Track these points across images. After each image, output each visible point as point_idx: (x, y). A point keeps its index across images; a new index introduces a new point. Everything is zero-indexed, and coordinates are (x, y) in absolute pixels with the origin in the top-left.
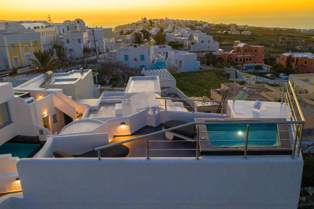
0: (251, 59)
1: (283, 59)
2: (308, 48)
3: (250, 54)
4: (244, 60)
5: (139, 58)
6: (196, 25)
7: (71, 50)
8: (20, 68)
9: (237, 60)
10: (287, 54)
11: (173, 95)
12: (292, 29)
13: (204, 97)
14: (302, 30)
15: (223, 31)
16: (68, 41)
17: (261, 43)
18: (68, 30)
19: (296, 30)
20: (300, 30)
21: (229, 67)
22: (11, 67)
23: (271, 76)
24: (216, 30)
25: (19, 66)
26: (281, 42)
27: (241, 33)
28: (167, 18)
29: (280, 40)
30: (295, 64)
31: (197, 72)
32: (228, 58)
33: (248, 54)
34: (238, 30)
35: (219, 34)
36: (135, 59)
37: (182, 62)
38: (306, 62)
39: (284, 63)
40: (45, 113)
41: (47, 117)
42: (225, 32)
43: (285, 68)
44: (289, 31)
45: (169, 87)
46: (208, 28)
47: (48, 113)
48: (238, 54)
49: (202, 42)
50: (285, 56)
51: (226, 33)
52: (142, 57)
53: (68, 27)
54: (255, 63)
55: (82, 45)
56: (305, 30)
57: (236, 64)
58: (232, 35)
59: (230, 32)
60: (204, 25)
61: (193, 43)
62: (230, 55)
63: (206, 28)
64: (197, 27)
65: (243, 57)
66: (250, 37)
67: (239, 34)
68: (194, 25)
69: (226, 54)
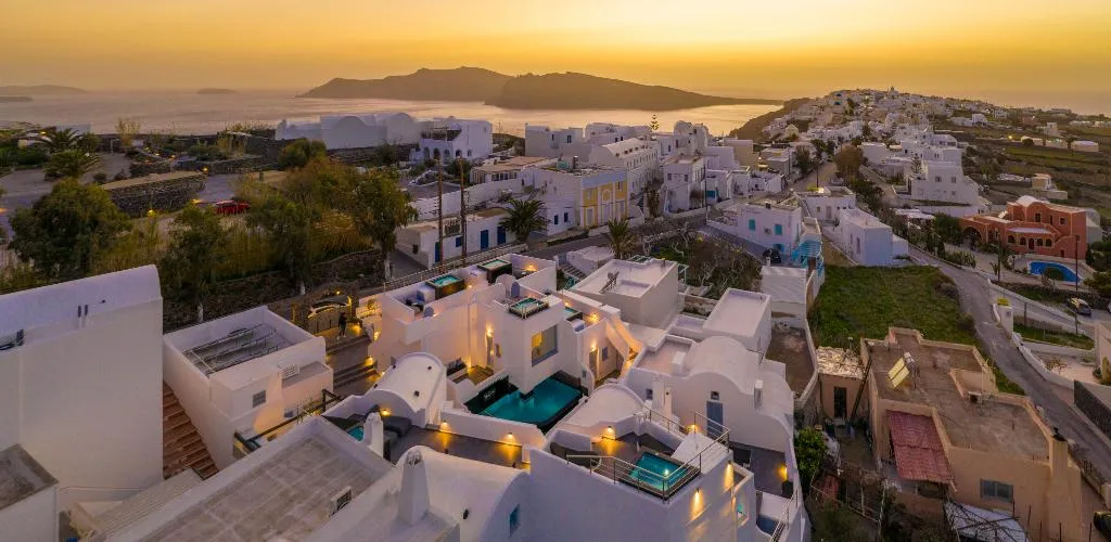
0: (1049, 243)
3: (1047, 228)
4: (1031, 244)
5: (772, 229)
6: (957, 113)
7: (671, 193)
8: (594, 227)
9: (1012, 239)
11: (798, 334)
15: (1022, 137)
16: (670, 174)
18: (677, 146)
22: (582, 225)
23: (1081, 305)
24: (1004, 132)
25: (594, 222)
27: (1070, 144)
28: (892, 88)
32: (990, 232)
33: (1041, 227)
35: (1009, 144)
36: (767, 231)
40: (593, 347)
41: (596, 351)
42: (1025, 141)
45: (792, 316)
46: (984, 124)
47: (597, 346)
48: (1017, 226)
49: (938, 179)
51: (1029, 143)
52: (779, 228)
53: (677, 141)
54: (1062, 256)
55: (689, 186)
58: (1043, 148)
59: (1037, 141)
60: (974, 116)
61: (919, 178)
62: (995, 224)
63: (979, 123)
64: (958, 120)
65: (1030, 234)
66: (1093, 159)
67: (1065, 146)
68: (950, 113)
69: (986, 221)
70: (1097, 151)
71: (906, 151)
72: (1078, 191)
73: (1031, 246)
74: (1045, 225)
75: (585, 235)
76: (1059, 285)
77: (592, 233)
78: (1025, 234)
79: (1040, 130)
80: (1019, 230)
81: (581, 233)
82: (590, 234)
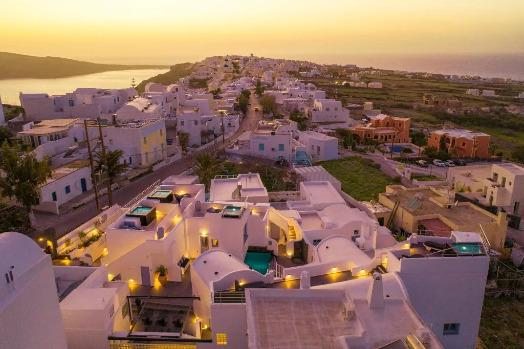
0: (394, 137)
1: (436, 138)
2: (463, 112)
3: (392, 129)
4: (386, 138)
5: (277, 147)
8: (154, 164)
9: (376, 137)
10: (440, 133)
12: (437, 75)
13: (371, 201)
14: (451, 77)
15: (342, 82)
16: (182, 123)
17: (400, 103)
19: (443, 76)
20: (449, 76)
21: (373, 152)
23: (424, 163)
24: (333, 80)
26: (426, 103)
27: (368, 85)
28: (251, 55)
29: (424, 99)
30: (450, 145)
31: (338, 160)
32: (365, 135)
34: (362, 78)
35: (337, 86)
36: (273, 149)
37: (321, 148)
38: (464, 144)
39: (437, 144)
42: (345, 84)
43: (439, 153)
44: (433, 79)
46: (319, 75)
48: (378, 130)
49: (328, 109)
50: (439, 135)
51: (347, 86)
52: (281, 147)
54: (399, 142)
55: (199, 128)
56: (456, 77)
57: (377, 144)
58: (354, 88)
59: (352, 84)
60: (312, 71)
61: (315, 110)
62: (367, 131)
63: (316, 75)
64: (303, 73)
65: (385, 134)
66: (381, 92)
67: (366, 86)
68: (297, 70)
69: (362, 129)
70: (381, 87)
71: (291, 95)
72: (384, 109)
73: (386, 139)
74: (391, 128)
75: (150, 171)
76: (409, 155)
77: (155, 168)
78: (383, 134)
79: (349, 78)
80: (381, 132)
81: (146, 170)
82: (154, 170)
